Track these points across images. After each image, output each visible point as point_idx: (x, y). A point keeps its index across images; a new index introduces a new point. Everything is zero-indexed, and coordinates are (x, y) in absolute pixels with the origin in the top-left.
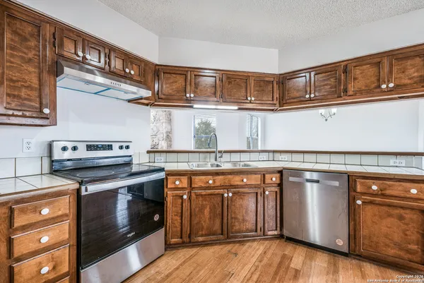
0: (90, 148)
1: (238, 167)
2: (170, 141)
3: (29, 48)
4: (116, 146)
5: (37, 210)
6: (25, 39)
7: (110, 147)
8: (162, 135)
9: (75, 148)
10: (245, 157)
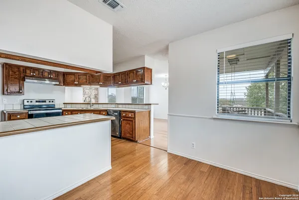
0: (37, 101)
1: (92, 109)
2: (97, 99)
3: (16, 75)
4: (47, 101)
5: (16, 116)
6: (15, 73)
7: (45, 101)
8: (92, 96)
9: (31, 102)
10: (109, 106)
